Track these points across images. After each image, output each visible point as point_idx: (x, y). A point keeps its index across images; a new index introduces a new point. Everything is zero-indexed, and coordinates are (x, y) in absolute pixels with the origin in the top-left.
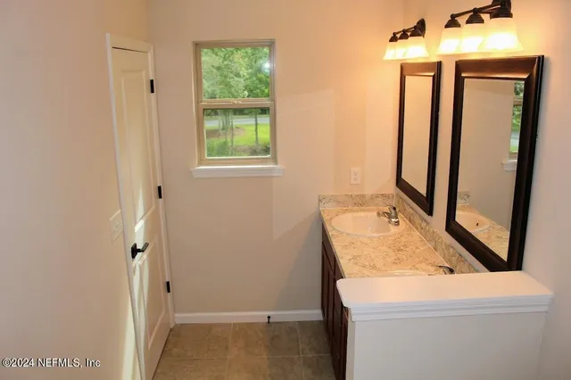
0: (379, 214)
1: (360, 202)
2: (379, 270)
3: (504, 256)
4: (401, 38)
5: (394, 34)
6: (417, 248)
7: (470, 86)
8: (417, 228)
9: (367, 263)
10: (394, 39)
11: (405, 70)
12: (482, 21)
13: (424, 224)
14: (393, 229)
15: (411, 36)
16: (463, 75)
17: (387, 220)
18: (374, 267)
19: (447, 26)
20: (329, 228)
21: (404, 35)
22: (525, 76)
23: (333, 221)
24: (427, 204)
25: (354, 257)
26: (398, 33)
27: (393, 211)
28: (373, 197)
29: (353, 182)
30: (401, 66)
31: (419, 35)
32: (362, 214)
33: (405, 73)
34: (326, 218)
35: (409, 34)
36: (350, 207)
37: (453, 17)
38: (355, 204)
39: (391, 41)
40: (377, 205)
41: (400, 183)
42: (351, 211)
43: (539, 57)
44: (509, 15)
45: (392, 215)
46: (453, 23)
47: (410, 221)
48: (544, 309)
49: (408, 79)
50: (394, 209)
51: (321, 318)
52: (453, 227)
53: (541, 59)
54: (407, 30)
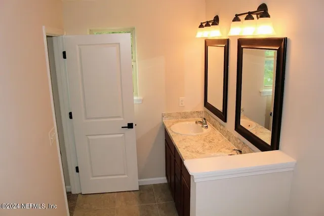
0: (196, 122)
1: (185, 116)
2: (201, 153)
3: (269, 143)
4: (206, 26)
5: (201, 23)
6: (219, 140)
7: (246, 52)
8: (218, 129)
9: (194, 150)
10: (201, 26)
11: (208, 43)
12: (253, 19)
13: (222, 127)
14: (205, 130)
15: (212, 25)
16: (242, 46)
17: (201, 125)
18: (198, 152)
19: (233, 21)
20: (169, 131)
21: (208, 24)
22: (277, 48)
23: (172, 127)
24: (223, 116)
25: (186, 147)
26: (204, 23)
27: (204, 120)
28: (192, 113)
29: (180, 105)
30: (205, 41)
31: (217, 25)
32: (187, 123)
33: (207, 45)
34: (167, 126)
35: (211, 24)
36: (180, 119)
37: (237, 15)
38: (182, 117)
39: (200, 27)
40: (194, 117)
41: (207, 105)
42: (180, 121)
43: (285, 39)
44: (268, 16)
45: (203, 123)
46: (236, 19)
47: (213, 125)
48: (292, 169)
49: (209, 48)
50: (205, 119)
51: (166, 182)
52: (239, 128)
53: (285, 40)
54: (210, 22)
